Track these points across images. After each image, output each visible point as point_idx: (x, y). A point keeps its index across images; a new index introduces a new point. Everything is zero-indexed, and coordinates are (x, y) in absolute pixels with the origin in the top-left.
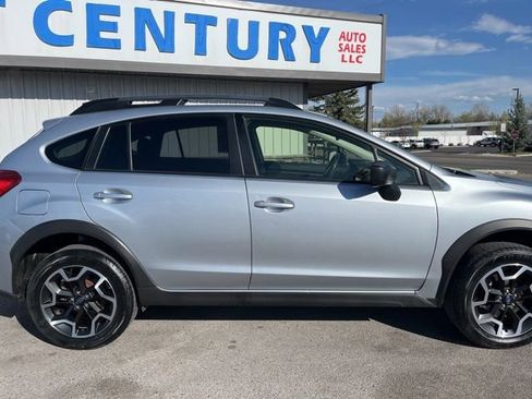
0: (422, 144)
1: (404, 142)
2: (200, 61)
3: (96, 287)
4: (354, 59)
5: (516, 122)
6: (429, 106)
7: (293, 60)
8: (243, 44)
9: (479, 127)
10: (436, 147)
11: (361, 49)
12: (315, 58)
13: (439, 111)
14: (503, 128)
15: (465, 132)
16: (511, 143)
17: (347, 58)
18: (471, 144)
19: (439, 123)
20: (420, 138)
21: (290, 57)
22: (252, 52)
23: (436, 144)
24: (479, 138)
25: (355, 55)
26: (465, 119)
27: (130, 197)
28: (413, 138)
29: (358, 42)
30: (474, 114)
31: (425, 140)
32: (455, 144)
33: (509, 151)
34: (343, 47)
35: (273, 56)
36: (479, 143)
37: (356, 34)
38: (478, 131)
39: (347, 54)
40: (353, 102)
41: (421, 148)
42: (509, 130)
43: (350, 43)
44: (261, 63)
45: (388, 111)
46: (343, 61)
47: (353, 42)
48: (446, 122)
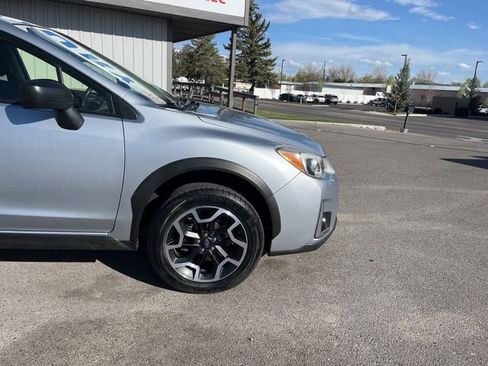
0: (323, 100)
1: (307, 96)
5: (401, 85)
6: (338, 66)
9: (374, 88)
10: (336, 103)
13: (345, 71)
14: (389, 89)
15: (362, 91)
16: (394, 104)
18: (366, 102)
19: (343, 81)
20: (322, 94)
23: (335, 100)
24: (373, 98)
26: (366, 80)
28: (317, 93)
30: (375, 77)
31: (327, 96)
32: (352, 102)
33: (391, 110)
36: (371, 102)
38: (372, 91)
40: (266, 54)
41: (322, 103)
42: (394, 92)
45: (303, 67)
48: (351, 81)
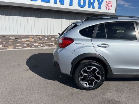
2: (71, 7)
3: (96, 73)
4: (109, 9)
7: (94, 8)
8: (82, 3)
11: (111, 6)
12: (100, 8)
17: (107, 8)
21: (93, 7)
22: (84, 6)
25: (109, 8)
27: (108, 46)
29: (110, 4)
34: (107, 5)
35: (89, 7)
37: (110, 2)
39: (107, 7)
43: (108, 4)
44: (86, 9)
46: (106, 9)
47: (109, 4)
